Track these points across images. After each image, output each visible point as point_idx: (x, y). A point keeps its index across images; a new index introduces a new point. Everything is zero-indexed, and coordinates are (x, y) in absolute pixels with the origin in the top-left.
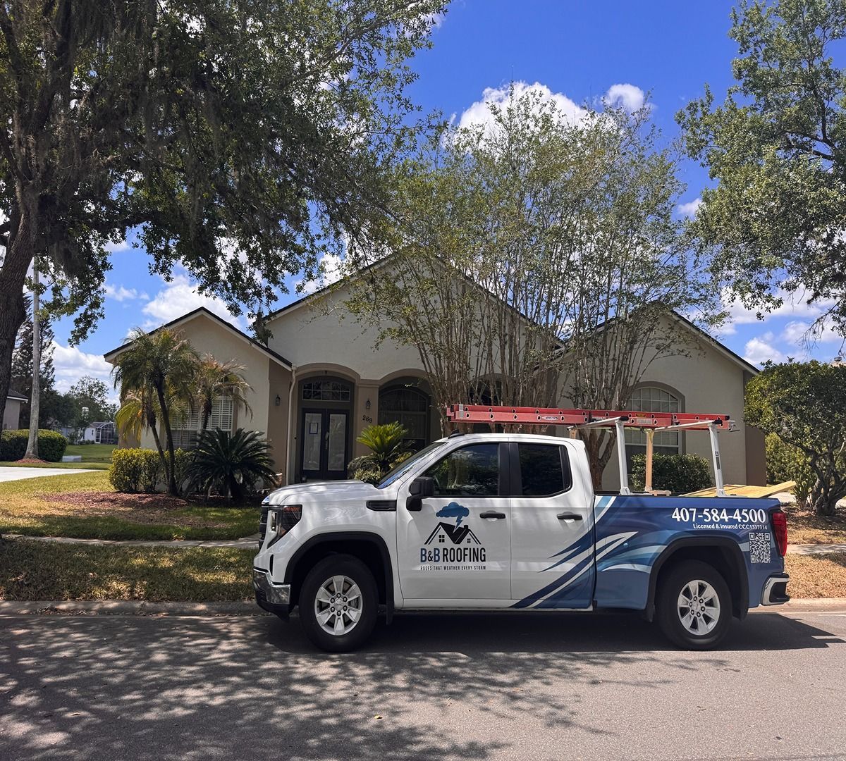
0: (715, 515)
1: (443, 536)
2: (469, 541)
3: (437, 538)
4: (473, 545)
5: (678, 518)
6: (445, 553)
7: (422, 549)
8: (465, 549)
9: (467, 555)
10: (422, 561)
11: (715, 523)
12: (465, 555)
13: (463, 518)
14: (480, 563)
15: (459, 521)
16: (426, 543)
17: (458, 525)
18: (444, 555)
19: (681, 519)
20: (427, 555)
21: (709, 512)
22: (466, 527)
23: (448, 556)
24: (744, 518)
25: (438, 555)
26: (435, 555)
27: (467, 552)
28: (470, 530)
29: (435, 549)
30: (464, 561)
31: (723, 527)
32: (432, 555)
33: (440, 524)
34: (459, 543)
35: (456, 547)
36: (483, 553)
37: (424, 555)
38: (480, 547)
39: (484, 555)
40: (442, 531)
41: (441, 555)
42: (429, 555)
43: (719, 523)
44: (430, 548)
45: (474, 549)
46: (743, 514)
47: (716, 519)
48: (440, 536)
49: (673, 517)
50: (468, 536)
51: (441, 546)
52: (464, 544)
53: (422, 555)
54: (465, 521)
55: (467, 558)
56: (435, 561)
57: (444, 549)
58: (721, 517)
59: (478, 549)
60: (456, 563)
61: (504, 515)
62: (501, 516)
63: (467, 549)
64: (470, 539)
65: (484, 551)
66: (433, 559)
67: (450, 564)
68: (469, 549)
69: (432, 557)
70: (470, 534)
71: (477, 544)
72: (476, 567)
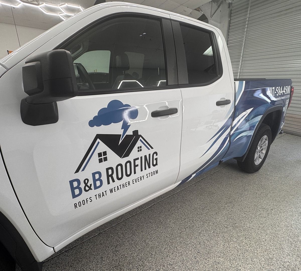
1: (105, 153)
2: (140, 149)
3: (95, 157)
4: (145, 152)
6: (110, 173)
8: (135, 160)
9: (137, 165)
10: (74, 196)
12: (135, 166)
16: (78, 172)
17: (124, 133)
18: (108, 176)
20: (82, 186)
22: (136, 132)
23: (114, 175)
25: (99, 179)
26: (95, 180)
27: (138, 162)
28: (141, 136)
29: (94, 174)
30: (135, 173)
32: (91, 182)
33: (99, 136)
34: (127, 155)
35: (123, 161)
36: (155, 157)
37: (78, 188)
38: (151, 152)
39: (156, 159)
40: (102, 147)
41: (104, 177)
45: (145, 156)
48: (100, 155)
50: (139, 144)
51: (102, 167)
52: (134, 154)
55: (138, 169)
56: (96, 188)
57: (107, 169)
59: (150, 155)
60: (125, 179)
62: (173, 111)
63: (138, 159)
64: (141, 147)
65: (157, 155)
66: (93, 187)
67: (118, 183)
68: (140, 159)
69: (91, 185)
70: (141, 140)
71: (149, 149)
72: (148, 175)
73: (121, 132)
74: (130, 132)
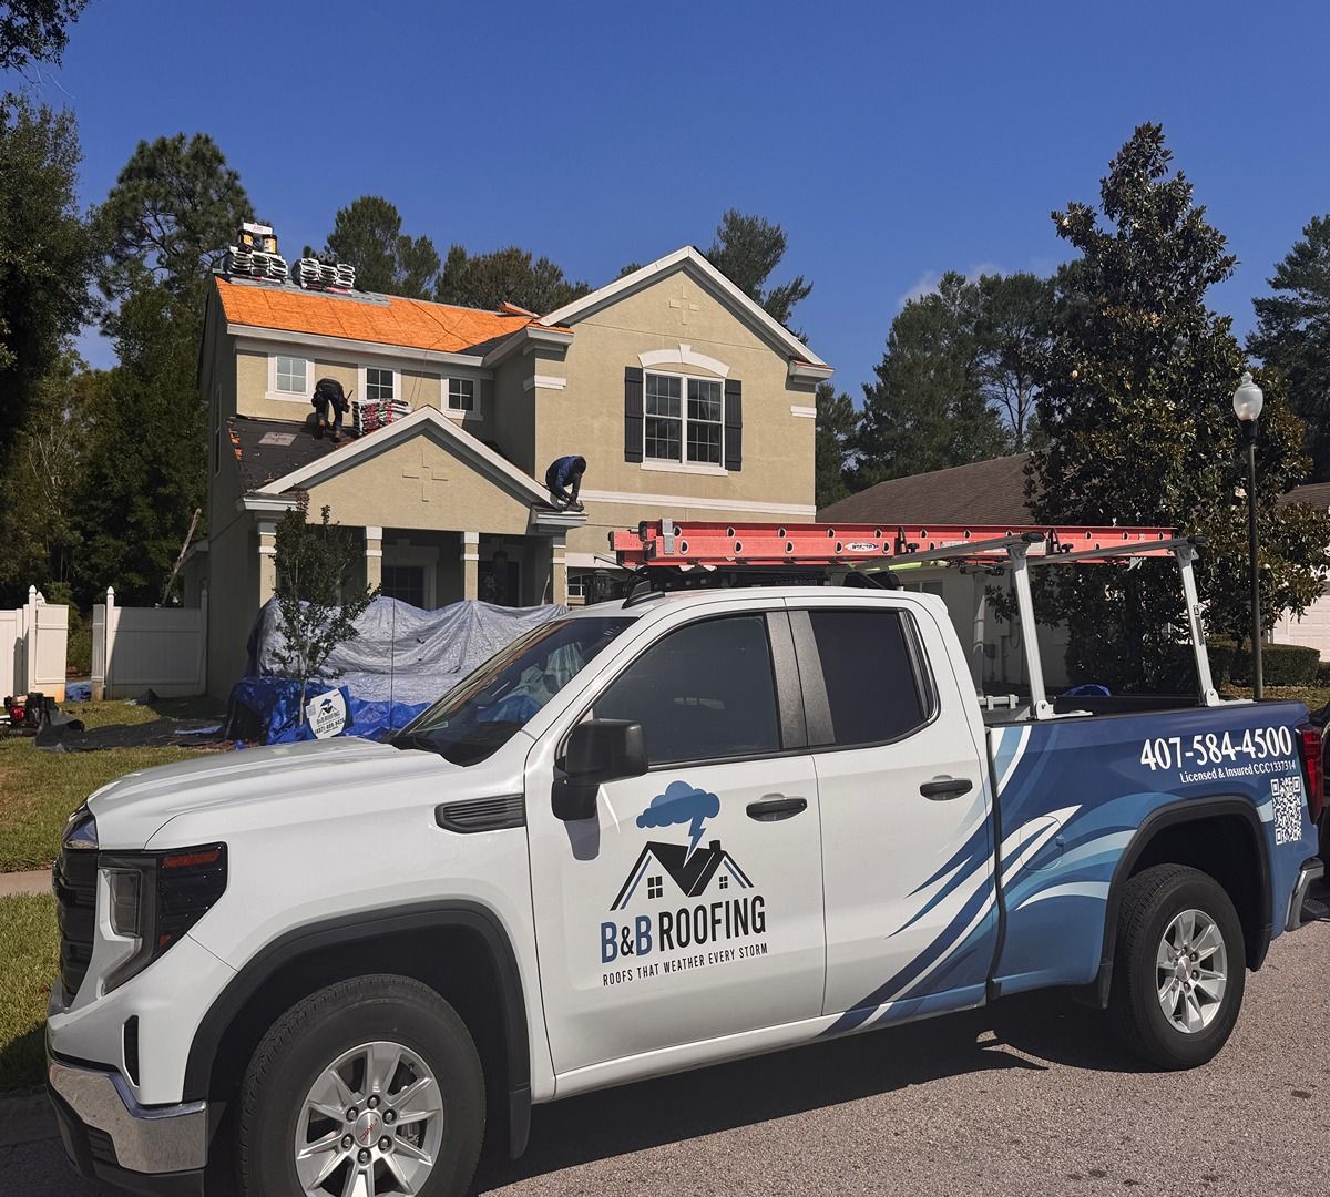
0: (1213, 748)
1: (659, 879)
2: (724, 884)
3: (643, 887)
4: (735, 892)
5: (1151, 761)
6: (666, 926)
7: (604, 926)
8: (714, 906)
9: (719, 921)
10: (606, 959)
11: (1217, 766)
12: (716, 922)
13: (707, 822)
14: (753, 938)
15: (696, 833)
16: (614, 908)
17: (694, 843)
18: (663, 932)
19: (1157, 764)
20: (619, 940)
21: (1202, 742)
22: (715, 844)
23: (673, 933)
24: (1259, 748)
25: (646, 934)
26: (639, 935)
27: (720, 913)
28: (725, 853)
29: (639, 920)
30: (714, 939)
31: (1230, 772)
32: (632, 937)
33: (650, 846)
34: (698, 892)
35: (691, 903)
36: (759, 909)
37: (612, 941)
38: (750, 894)
39: (762, 915)
40: (655, 867)
41: (655, 933)
42: (625, 938)
43: (1221, 765)
44: (624, 918)
45: (736, 902)
46: (1258, 739)
47: (1216, 757)
48: (651, 882)
49: (1144, 761)
50: (721, 870)
51: (653, 908)
52: (712, 893)
53: (605, 942)
54: (713, 829)
55: (721, 929)
56: (640, 952)
57: (662, 915)
58: (1225, 752)
59: (745, 900)
60: (694, 949)
61: (804, 801)
62: (798, 806)
63: (720, 905)
64: (726, 878)
65: (762, 905)
66: (634, 949)
67: (678, 953)
68: (724, 905)
69: (632, 942)
70: (725, 862)
71: (744, 887)
72: (744, 951)
73: (686, 841)
74: (704, 844)
